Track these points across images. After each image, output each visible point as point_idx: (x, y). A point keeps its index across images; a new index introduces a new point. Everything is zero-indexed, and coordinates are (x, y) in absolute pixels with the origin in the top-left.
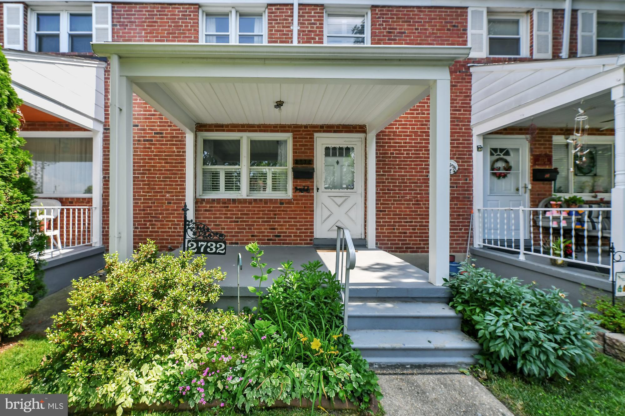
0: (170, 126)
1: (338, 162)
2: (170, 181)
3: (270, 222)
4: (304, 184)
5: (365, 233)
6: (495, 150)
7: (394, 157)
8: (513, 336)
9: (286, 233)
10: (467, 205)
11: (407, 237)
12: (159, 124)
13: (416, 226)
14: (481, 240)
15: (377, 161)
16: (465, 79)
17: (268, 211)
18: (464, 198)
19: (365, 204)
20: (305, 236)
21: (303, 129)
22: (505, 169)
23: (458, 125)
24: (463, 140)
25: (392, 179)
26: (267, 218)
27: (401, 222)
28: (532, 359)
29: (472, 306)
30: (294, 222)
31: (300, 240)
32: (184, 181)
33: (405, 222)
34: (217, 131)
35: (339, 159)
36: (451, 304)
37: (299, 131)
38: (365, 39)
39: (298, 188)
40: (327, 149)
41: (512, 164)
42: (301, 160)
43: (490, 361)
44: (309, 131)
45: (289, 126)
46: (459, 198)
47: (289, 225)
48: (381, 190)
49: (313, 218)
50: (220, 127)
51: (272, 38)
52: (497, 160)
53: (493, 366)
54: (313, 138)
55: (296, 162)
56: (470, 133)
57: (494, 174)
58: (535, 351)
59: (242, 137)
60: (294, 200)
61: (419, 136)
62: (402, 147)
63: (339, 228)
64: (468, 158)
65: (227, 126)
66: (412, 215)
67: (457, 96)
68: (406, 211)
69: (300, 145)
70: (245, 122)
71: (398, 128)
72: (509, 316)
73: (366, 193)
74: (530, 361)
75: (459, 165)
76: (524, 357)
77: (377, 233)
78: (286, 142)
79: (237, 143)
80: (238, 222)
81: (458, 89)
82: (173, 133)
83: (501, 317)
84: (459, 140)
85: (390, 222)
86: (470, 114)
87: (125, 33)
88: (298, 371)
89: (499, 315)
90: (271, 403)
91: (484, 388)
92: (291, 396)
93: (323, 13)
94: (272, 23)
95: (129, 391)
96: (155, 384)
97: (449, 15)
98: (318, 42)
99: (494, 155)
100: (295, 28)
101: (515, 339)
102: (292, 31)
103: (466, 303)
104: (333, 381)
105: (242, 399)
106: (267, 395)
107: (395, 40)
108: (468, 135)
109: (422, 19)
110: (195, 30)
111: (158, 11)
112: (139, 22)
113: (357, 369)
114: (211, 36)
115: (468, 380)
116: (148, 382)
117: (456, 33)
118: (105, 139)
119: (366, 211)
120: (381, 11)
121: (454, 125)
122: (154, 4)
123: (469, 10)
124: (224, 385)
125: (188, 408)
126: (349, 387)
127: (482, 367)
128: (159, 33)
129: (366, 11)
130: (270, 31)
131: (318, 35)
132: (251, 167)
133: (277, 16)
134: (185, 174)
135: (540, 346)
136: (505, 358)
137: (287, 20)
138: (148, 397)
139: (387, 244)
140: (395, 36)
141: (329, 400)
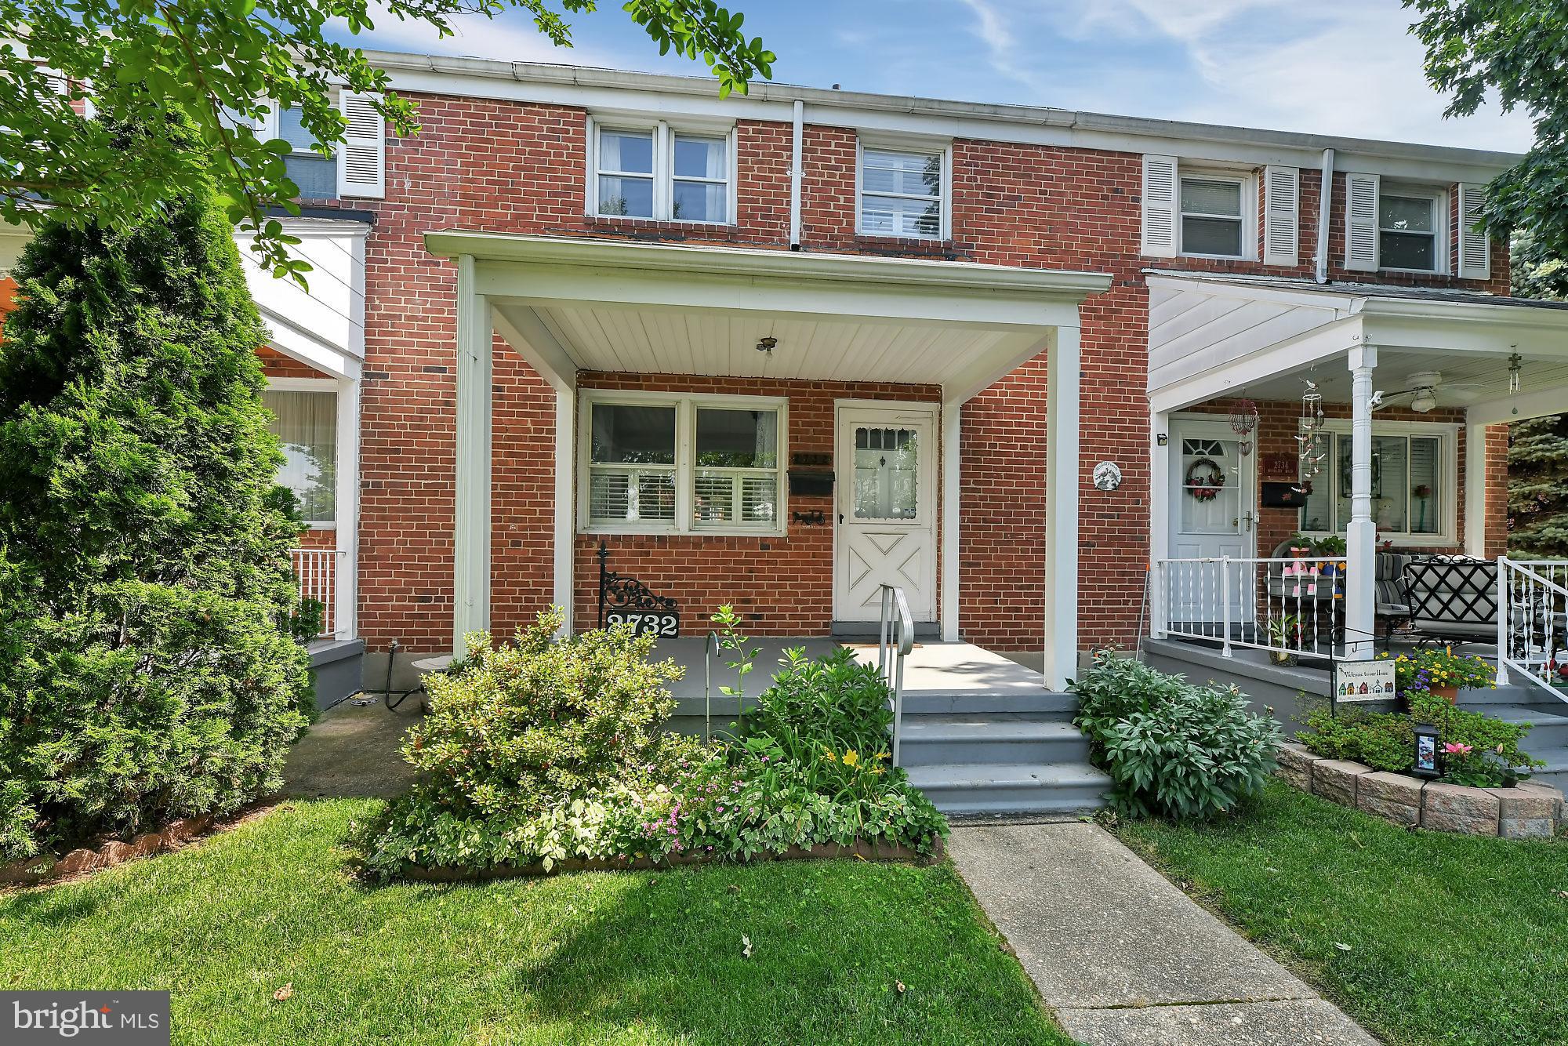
0: (520, 373)
1: (883, 461)
2: (517, 495)
3: (739, 586)
4: (812, 506)
5: (939, 609)
6: (1194, 443)
7: (996, 454)
8: (1151, 750)
9: (773, 609)
10: (1138, 553)
11: (1021, 617)
14: (1165, 625)
15: (963, 460)
16: (1136, 298)
17: (736, 562)
18: (1133, 538)
19: (939, 549)
20: (814, 617)
21: (812, 389)
22: (1212, 482)
23: (1121, 391)
24: (1131, 422)
25: (992, 498)
26: (734, 578)
27: (1010, 587)
28: (1177, 785)
29: (1106, 715)
30: (792, 586)
31: (804, 625)
32: (552, 496)
33: (1017, 587)
34: (624, 387)
35: (886, 454)
36: (1075, 720)
37: (804, 393)
38: (941, 205)
39: (800, 514)
40: (861, 432)
41: (1225, 472)
42: (806, 455)
43: (1125, 800)
44: (823, 394)
45: (783, 382)
46: (1124, 538)
47: (781, 594)
48: (969, 520)
49: (831, 579)
50: (631, 380)
51: (747, 192)
52: (1197, 464)
53: (1129, 808)
54: (831, 409)
55: (795, 458)
56: (1146, 407)
57: (1190, 491)
58: (1181, 772)
59: (679, 403)
60: (792, 540)
62: (1013, 432)
63: (886, 587)
64: (1140, 459)
65: (648, 377)
67: (1119, 332)
68: (1019, 565)
69: (804, 424)
70: (689, 371)
71: (1006, 394)
72: (1151, 722)
73: (940, 527)
74: (1175, 789)
75: (1123, 473)
76: (1167, 784)
77: (961, 610)
78: (773, 415)
79: (669, 413)
80: (669, 586)
81: (1123, 319)
82: (525, 390)
83: (1140, 725)
84: (1125, 421)
85: (989, 587)
86: (1145, 370)
87: (416, 160)
88: (823, 804)
89: (1136, 721)
90: (781, 849)
91: (1110, 836)
92: (812, 839)
93: (854, 147)
94: (746, 162)
95: (556, 838)
96: (597, 827)
97: (1105, 168)
98: (844, 207)
99: (1191, 453)
100: (797, 174)
101: (1154, 755)
102: (789, 180)
103: (1097, 713)
104: (875, 814)
105: (737, 843)
106: (776, 839)
107: (1000, 211)
108: (1141, 411)
109: (1053, 171)
110: (577, 164)
111: (492, 117)
112: (448, 138)
113: (913, 801)
114: (610, 179)
115: (1090, 828)
116: (585, 825)
117: (1119, 206)
118: (366, 399)
119: (939, 564)
120: (972, 150)
121: (1114, 391)
122: (484, 100)
123: (1145, 161)
124: (707, 826)
125: (649, 864)
126: (900, 823)
127: (1112, 809)
128: (495, 166)
129: (941, 146)
130: (742, 176)
131: (843, 192)
132: (699, 468)
133: (758, 147)
134: (553, 480)
135: (1189, 764)
136: (1141, 788)
137: (780, 156)
138: (588, 846)
139: (982, 633)
140: (1001, 204)
141: (871, 844)
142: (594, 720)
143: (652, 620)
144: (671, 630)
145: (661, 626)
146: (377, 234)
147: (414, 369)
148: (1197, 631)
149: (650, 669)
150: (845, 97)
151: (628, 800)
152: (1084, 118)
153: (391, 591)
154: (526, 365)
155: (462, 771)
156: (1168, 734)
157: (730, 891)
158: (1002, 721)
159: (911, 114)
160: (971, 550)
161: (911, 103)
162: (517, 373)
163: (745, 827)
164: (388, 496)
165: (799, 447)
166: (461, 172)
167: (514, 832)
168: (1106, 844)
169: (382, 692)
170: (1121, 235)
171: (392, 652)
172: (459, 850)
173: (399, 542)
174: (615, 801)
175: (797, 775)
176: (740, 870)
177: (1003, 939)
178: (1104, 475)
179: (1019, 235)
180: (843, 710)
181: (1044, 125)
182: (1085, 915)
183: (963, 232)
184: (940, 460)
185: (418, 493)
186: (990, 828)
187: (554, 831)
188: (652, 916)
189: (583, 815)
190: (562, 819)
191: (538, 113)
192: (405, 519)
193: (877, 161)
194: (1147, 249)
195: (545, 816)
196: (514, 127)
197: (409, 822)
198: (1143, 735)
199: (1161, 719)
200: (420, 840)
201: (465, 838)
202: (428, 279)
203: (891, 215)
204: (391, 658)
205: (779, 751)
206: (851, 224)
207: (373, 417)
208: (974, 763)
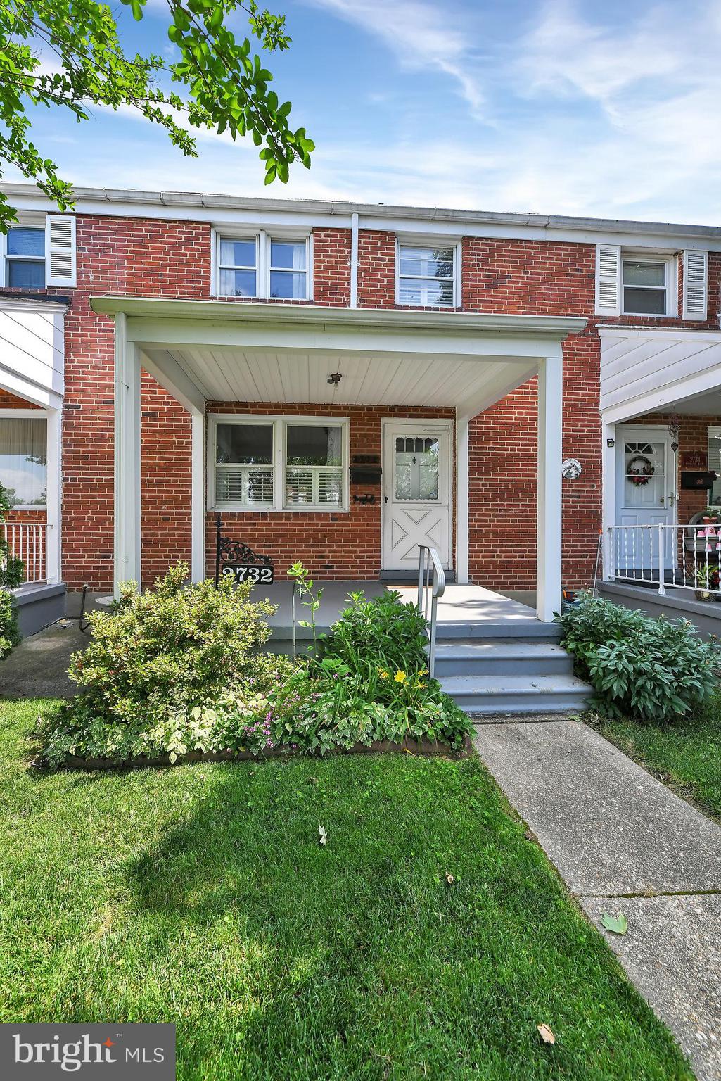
0: (168, 404)
1: (414, 461)
2: (167, 486)
3: (317, 546)
4: (366, 492)
5: (454, 561)
6: (633, 445)
7: (493, 454)
8: (626, 669)
9: (340, 562)
10: (594, 522)
11: (512, 567)
12: (149, 400)
13: (525, 551)
14: (613, 571)
15: (471, 459)
16: (591, 345)
17: (315, 530)
18: (590, 512)
19: (454, 520)
20: (368, 567)
21: (366, 411)
22: (645, 472)
23: (581, 410)
24: (588, 431)
25: (491, 485)
26: (313, 541)
27: (504, 546)
28: (646, 695)
29: (587, 641)
30: (353, 546)
31: (361, 573)
32: (190, 486)
33: (508, 546)
34: (238, 412)
35: (417, 455)
36: (562, 643)
37: (360, 414)
38: (454, 283)
39: (358, 497)
40: (399, 441)
41: (655, 465)
42: (362, 457)
43: (605, 705)
44: (373, 415)
45: (346, 407)
46: (583, 511)
47: (345, 551)
48: (475, 500)
49: (379, 541)
50: (242, 407)
51: (320, 277)
52: (635, 460)
53: (607, 711)
54: (379, 425)
55: (355, 459)
56: (598, 421)
57: (630, 479)
58: (649, 685)
59: (275, 422)
60: (352, 514)
61: (529, 424)
62: (505, 439)
63: (422, 548)
64: (595, 457)
65: (254, 405)
66: (518, 536)
67: (580, 369)
68: (510, 531)
69: (361, 435)
70: (281, 400)
71: (500, 413)
72: (624, 647)
73: (454, 505)
74: (645, 697)
75: (582, 466)
76: (638, 694)
77: (470, 561)
78: (339, 429)
79: (268, 430)
80: (269, 546)
81: (582, 360)
82: (172, 415)
83: (615, 649)
84: (583, 431)
85: (489, 546)
86: (598, 395)
87: (96, 261)
88: (379, 710)
89: (612, 647)
90: (349, 746)
91: (595, 733)
92: (372, 738)
93: (394, 244)
94: (319, 256)
95: (180, 737)
96: (210, 729)
97: (569, 255)
98: (387, 286)
99: (631, 452)
100: (354, 264)
101: (628, 672)
102: (349, 269)
103: (579, 639)
104: (419, 719)
105: (315, 742)
106: (344, 737)
107: (496, 287)
108: (596, 422)
109: (533, 258)
110: (205, 261)
111: (147, 231)
112: (119, 246)
113: (447, 708)
114: (227, 271)
115: (578, 726)
116: (202, 727)
117: (579, 281)
118: (66, 421)
119: (454, 531)
120: (475, 244)
121: (576, 410)
122: (142, 219)
123: (598, 249)
124: (293, 727)
125: (250, 756)
126: (439, 726)
127: (594, 711)
128: (149, 264)
129: (455, 243)
130: (317, 267)
131: (386, 276)
132: (289, 466)
133: (328, 246)
134: (190, 475)
135: (656, 679)
136: (618, 696)
137: (342, 252)
138: (203, 743)
139: (484, 577)
140: (496, 282)
141: (416, 741)
142: (207, 647)
143: (254, 572)
144: (268, 578)
145: (260, 575)
146: (72, 312)
147: (99, 402)
148: (639, 576)
149: (252, 607)
150: (388, 210)
151: (235, 706)
152: (555, 220)
153: (84, 551)
154: (172, 398)
155: (109, 687)
156: (639, 657)
157: (310, 782)
158: (507, 643)
159: (433, 220)
160: (477, 520)
161: (433, 213)
162: (166, 404)
163: (321, 728)
164: (81, 488)
165: (357, 451)
166: (127, 268)
167: (149, 733)
168: (593, 740)
169: (78, 618)
170: (580, 301)
171: (85, 591)
172: (107, 746)
173: (88, 518)
174: (225, 707)
175: (360, 687)
176: (318, 763)
177: (526, 827)
178: (569, 468)
179: (509, 303)
180: (391, 636)
181: (526, 226)
182: (588, 803)
183: (470, 301)
184: (455, 459)
185: (101, 485)
186: (503, 726)
187: (178, 732)
188: (249, 804)
189: (201, 719)
190: (184, 723)
191: (178, 227)
192: (92, 502)
193: (410, 255)
194: (599, 311)
195: (171, 721)
196: (162, 237)
197: (72, 723)
198: (619, 657)
199: (631, 645)
200: (79, 739)
201: (112, 737)
202: (106, 341)
203: (420, 292)
204: (84, 596)
205: (346, 669)
206: (392, 298)
207: (70, 435)
208: (488, 674)
